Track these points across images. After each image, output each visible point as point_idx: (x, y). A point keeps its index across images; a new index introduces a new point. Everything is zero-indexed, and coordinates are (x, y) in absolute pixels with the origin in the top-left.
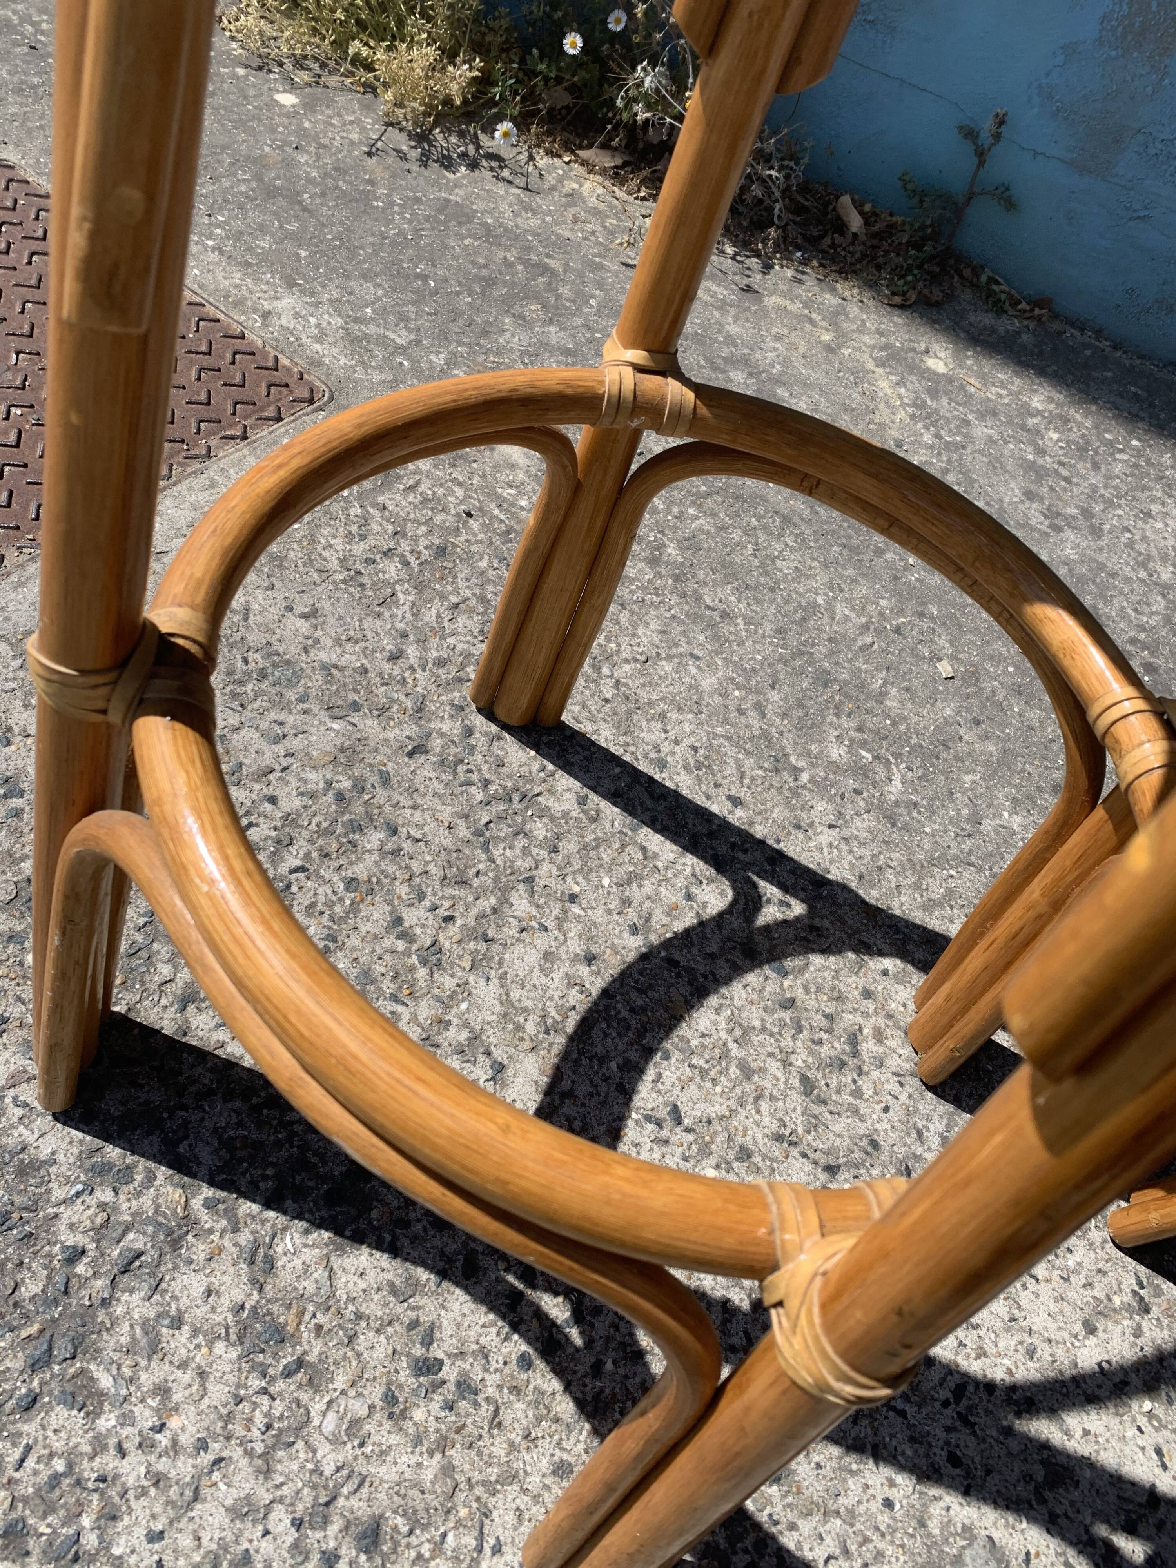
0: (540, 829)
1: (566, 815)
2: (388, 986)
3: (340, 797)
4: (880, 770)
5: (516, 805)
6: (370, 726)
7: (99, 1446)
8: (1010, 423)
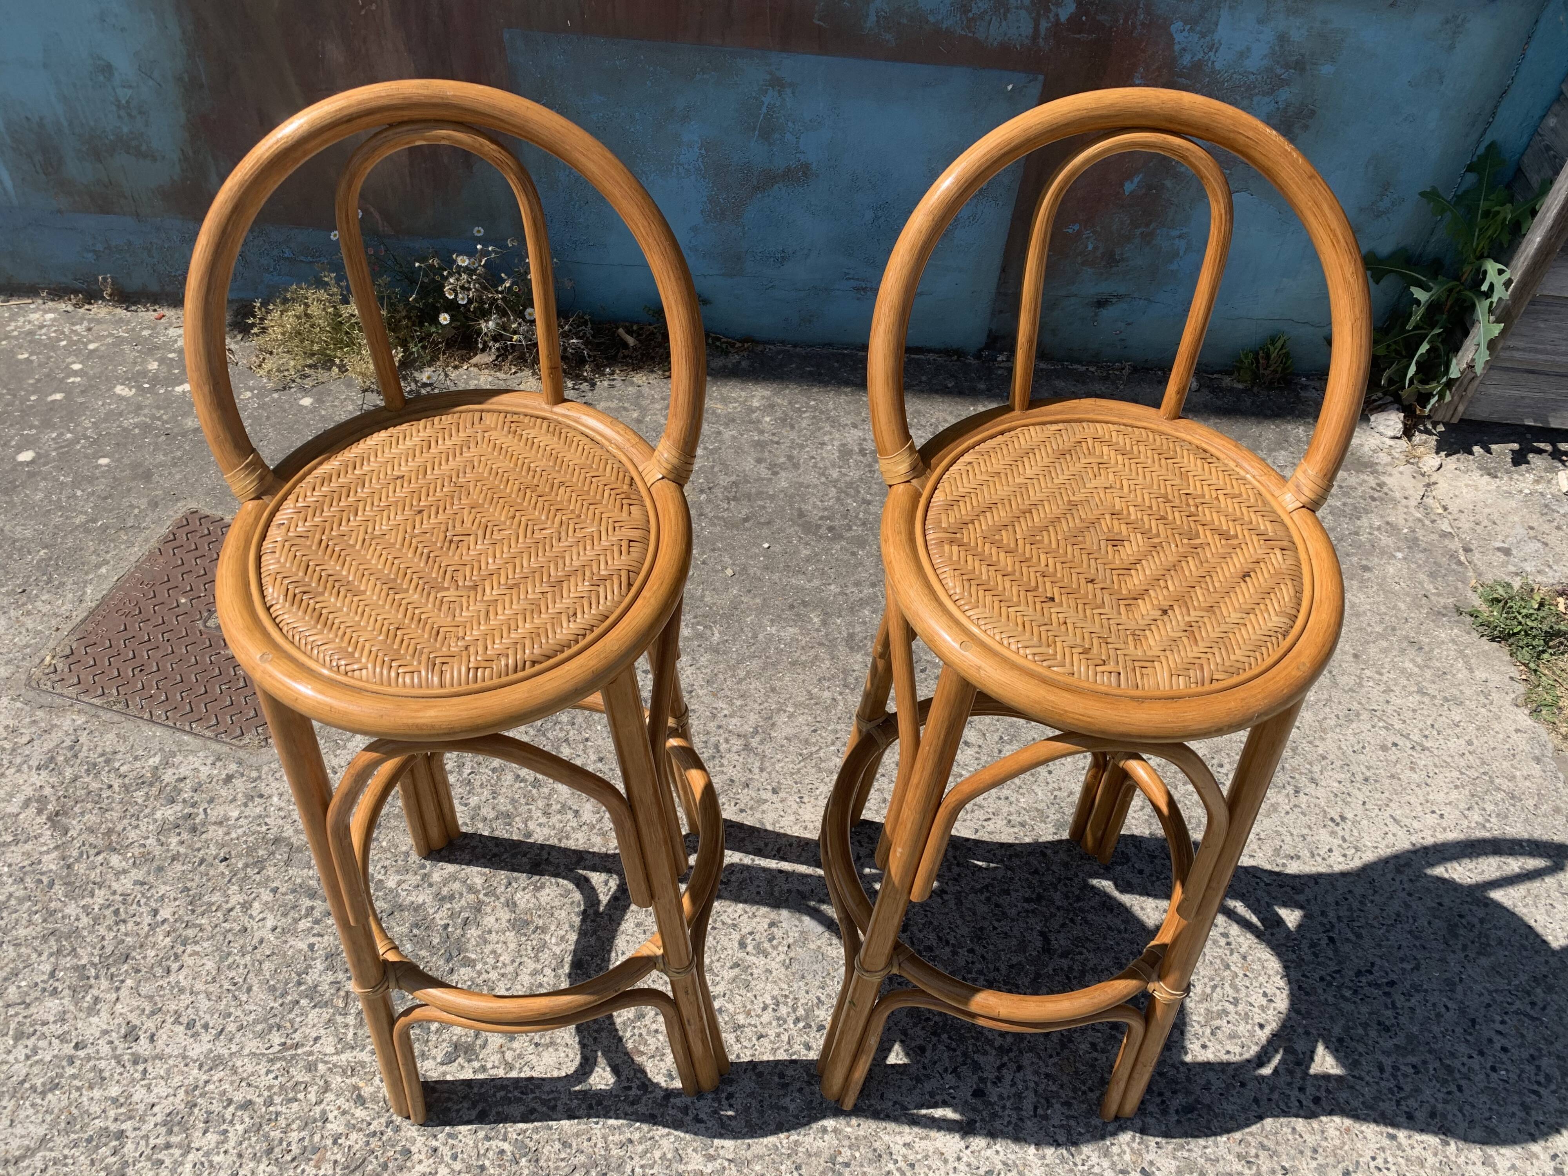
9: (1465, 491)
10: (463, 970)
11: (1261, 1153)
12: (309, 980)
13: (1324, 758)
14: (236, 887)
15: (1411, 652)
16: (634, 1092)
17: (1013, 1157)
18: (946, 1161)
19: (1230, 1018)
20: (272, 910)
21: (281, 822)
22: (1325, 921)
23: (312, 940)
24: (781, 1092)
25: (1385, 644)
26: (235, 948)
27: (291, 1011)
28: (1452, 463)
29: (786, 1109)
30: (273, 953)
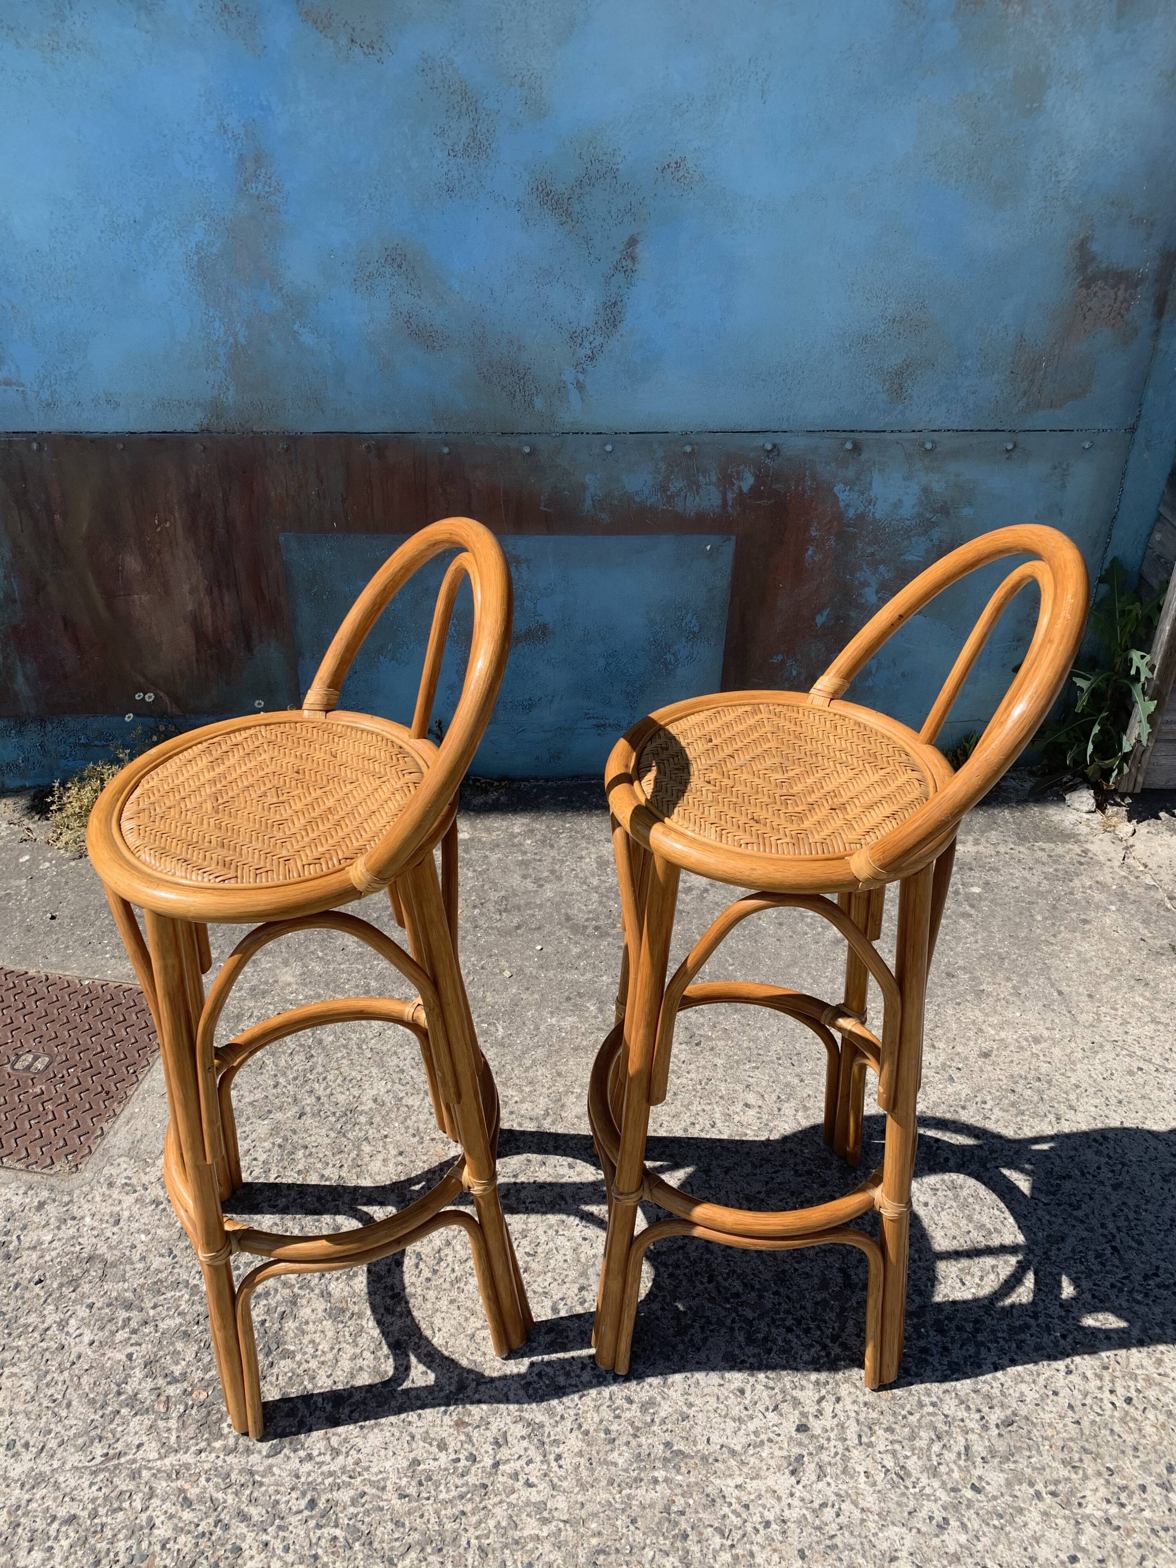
0: (363, 1119)
1: (371, 1109)
2: (329, 1198)
3: (280, 1146)
4: (492, 1028)
5: (350, 1115)
6: (279, 1116)
7: (299, 1364)
8: (507, 846)
9: (1159, 849)
10: (283, 1363)
11: (1084, 1457)
12: (129, 1389)
13: (1078, 1087)
14: (52, 1307)
15: (1139, 988)
16: (463, 1462)
17: (844, 1487)
18: (779, 1499)
19: (1033, 1331)
20: (88, 1325)
21: (94, 1240)
22: (1106, 1232)
23: (130, 1350)
24: (608, 1447)
25: (1115, 984)
26: (53, 1365)
27: (112, 1422)
28: (1143, 828)
29: (615, 1464)
30: (91, 1367)
